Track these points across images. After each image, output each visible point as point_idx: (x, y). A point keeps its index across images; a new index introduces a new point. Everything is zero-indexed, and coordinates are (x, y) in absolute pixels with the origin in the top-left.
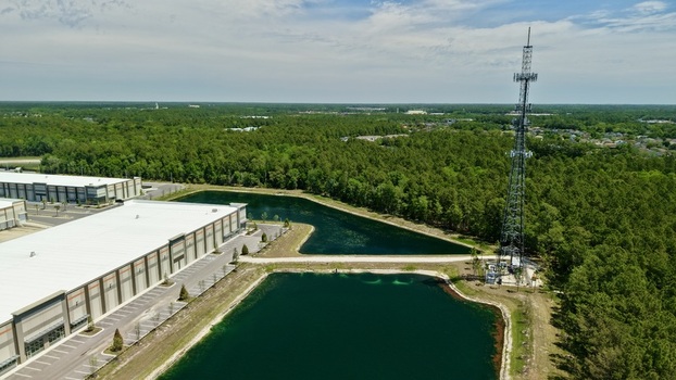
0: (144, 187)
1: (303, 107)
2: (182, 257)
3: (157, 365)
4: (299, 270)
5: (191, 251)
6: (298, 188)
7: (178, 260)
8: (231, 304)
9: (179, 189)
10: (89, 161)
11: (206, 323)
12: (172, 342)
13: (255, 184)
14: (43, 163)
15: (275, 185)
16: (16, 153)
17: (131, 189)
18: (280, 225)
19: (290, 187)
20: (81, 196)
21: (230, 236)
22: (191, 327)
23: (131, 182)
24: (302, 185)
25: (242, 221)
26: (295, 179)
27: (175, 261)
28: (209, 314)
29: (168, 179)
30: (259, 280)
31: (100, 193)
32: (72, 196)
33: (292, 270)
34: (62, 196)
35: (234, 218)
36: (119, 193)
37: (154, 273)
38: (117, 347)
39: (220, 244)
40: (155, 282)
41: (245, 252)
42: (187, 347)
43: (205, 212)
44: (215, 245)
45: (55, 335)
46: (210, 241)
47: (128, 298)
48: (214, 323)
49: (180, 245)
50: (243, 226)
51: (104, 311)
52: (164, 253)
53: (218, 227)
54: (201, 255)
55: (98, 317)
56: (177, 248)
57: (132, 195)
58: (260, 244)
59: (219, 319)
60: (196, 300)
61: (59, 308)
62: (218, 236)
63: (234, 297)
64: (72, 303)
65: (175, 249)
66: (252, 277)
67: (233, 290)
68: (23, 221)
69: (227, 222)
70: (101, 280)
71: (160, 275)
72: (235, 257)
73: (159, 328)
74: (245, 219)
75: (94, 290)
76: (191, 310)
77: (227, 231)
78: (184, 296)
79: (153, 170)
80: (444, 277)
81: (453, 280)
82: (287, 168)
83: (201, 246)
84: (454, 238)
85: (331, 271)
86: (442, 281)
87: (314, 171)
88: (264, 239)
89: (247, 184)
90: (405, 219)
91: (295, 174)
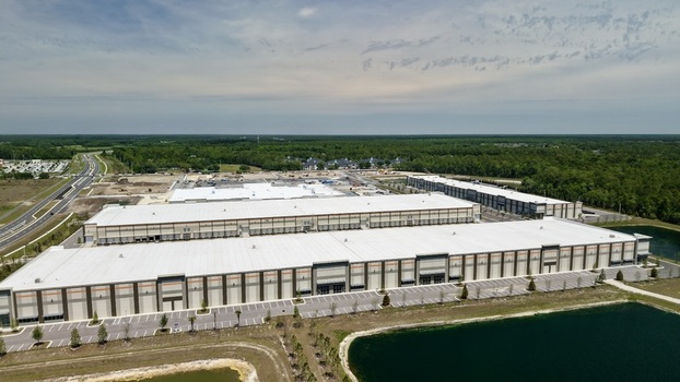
0: (584, 212)
2: (554, 263)
5: (565, 262)
7: (550, 264)
8: (567, 307)
9: (618, 219)
10: (555, 186)
11: (535, 309)
12: (500, 309)
14: (523, 184)
16: (513, 176)
17: (570, 212)
20: (526, 210)
21: (617, 263)
22: (521, 307)
23: (571, 205)
25: (640, 253)
27: (546, 264)
28: (542, 305)
30: (613, 302)
31: (540, 209)
32: (520, 209)
34: (514, 207)
35: (630, 247)
36: (558, 212)
37: (522, 266)
38: (464, 296)
39: (604, 265)
40: (522, 274)
41: (619, 277)
42: (507, 316)
43: (602, 236)
44: (596, 265)
45: (439, 278)
46: (591, 260)
47: (495, 276)
48: (541, 312)
49: (553, 253)
50: (641, 259)
51: (475, 278)
52: (536, 255)
53: (604, 250)
54: (578, 269)
55: (469, 280)
56: (549, 254)
57: (570, 216)
58: (645, 277)
59: (547, 311)
60: (540, 293)
61: (442, 262)
62: (604, 260)
63: (574, 304)
64: (453, 263)
65: (547, 254)
66: (607, 297)
67: (578, 299)
68: (478, 220)
69: (617, 248)
70: (475, 255)
71: (528, 272)
72: (602, 276)
73: (498, 298)
74: (647, 252)
75: (470, 261)
76: (529, 297)
77: (616, 258)
78: (532, 287)
79: (606, 199)
83: (578, 261)
88: (653, 275)
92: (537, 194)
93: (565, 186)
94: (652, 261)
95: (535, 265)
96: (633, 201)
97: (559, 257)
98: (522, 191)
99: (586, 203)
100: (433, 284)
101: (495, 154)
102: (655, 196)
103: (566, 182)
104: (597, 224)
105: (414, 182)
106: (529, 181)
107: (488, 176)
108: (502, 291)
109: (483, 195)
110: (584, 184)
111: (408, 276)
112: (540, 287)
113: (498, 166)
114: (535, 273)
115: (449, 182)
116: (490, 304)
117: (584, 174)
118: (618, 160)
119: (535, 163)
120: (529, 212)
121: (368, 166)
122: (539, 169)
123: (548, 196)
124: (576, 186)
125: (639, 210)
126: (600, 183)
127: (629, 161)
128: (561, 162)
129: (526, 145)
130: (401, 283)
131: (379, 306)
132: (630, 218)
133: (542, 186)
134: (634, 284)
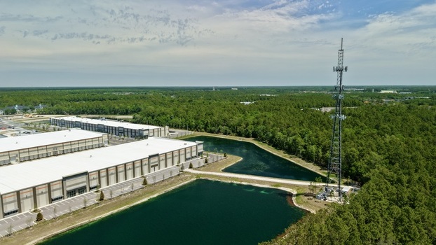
0: (170, 132)
2: (157, 165)
3: (114, 209)
4: (213, 179)
5: (163, 163)
6: (252, 137)
7: (154, 166)
9: (187, 134)
10: (153, 118)
11: (148, 196)
12: (126, 201)
13: (229, 134)
14: (134, 118)
15: (239, 134)
16: (127, 113)
17: (163, 132)
18: (221, 156)
19: (248, 136)
20: (137, 134)
21: (189, 159)
22: (140, 196)
23: (163, 129)
24: (255, 136)
25: (199, 151)
26: (251, 131)
27: (152, 167)
28: (152, 193)
29: (186, 128)
30: (189, 181)
31: (145, 133)
32: (133, 134)
33: (210, 179)
34: (130, 133)
35: (194, 149)
36: (156, 134)
37: (138, 171)
38: (102, 199)
39: (183, 162)
40: (138, 176)
41: (191, 167)
42: (132, 205)
43: (180, 145)
44: (179, 162)
45: (82, 190)
46: (176, 159)
47: (122, 181)
48: (152, 197)
49: (156, 159)
50: (200, 154)
51: (108, 185)
52: (145, 162)
53: (182, 152)
54: (170, 166)
55: (104, 186)
56: (153, 160)
57: (163, 135)
58: (202, 164)
59: (155, 196)
60: (150, 185)
61: (84, 178)
62: (182, 158)
63: (170, 187)
64: (91, 177)
65: (152, 160)
66: (186, 179)
67: (171, 184)
68: (107, 145)
69: (188, 150)
70: (107, 169)
71: (142, 173)
72: (182, 168)
73: (124, 195)
74: (202, 150)
75: (103, 174)
76: (145, 190)
77: (188, 156)
78: (145, 183)
79: (180, 123)
80: (295, 192)
81: (297, 195)
82: (247, 125)
83: (169, 161)
84: (324, 173)
85: (230, 182)
86: (291, 195)
87: (261, 127)
88: (206, 162)
89: (225, 133)
90: (303, 159)
91: (251, 129)
92: (142, 123)
93: (158, 118)
94: (205, 154)
95: (145, 168)
96: (193, 123)
97: (159, 161)
98: (133, 123)
99: (171, 126)
100: (78, 195)
101: (114, 100)
102: (203, 119)
103: (159, 115)
104: (177, 138)
105: (55, 122)
106: (137, 116)
107: (111, 114)
108: (127, 189)
109: (108, 127)
110: (168, 116)
111: (56, 194)
112: (150, 182)
113: (117, 107)
114: (146, 174)
115: (84, 120)
116: (121, 199)
117: (168, 110)
118: (184, 101)
119: (140, 105)
120: (139, 136)
121: (14, 112)
122: (143, 108)
123: (149, 124)
124: (164, 117)
125: (196, 128)
126: (176, 115)
127: (189, 101)
128: (155, 103)
129: (133, 93)
130: (52, 200)
131: (34, 223)
132: (193, 132)
133: (145, 118)
134: (198, 169)
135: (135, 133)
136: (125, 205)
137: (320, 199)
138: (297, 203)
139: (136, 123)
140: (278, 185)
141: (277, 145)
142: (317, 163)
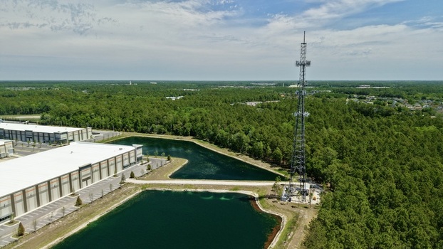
0: (93, 134)
1: (222, 83)
2: (89, 178)
4: (162, 189)
5: (96, 175)
6: (191, 135)
7: (86, 179)
8: (109, 209)
9: (115, 135)
10: (68, 117)
11: (86, 221)
12: (57, 232)
13: (164, 133)
14: (42, 118)
15: (176, 133)
16: (31, 112)
17: (85, 135)
18: (164, 159)
19: (186, 135)
20: (52, 139)
21: (128, 166)
22: (75, 222)
23: (84, 131)
24: (193, 134)
25: (138, 156)
26: (189, 129)
27: (84, 180)
28: (91, 215)
30: (134, 194)
31: (63, 137)
32: (47, 139)
33: (158, 189)
34: (41, 139)
35: (132, 154)
36: (76, 137)
37: (66, 188)
38: (21, 234)
39: (120, 171)
40: (67, 194)
41: (132, 176)
42: (66, 236)
43: (116, 150)
44: (116, 172)
46: (112, 169)
47: (45, 203)
48: (91, 221)
49: (88, 171)
50: (139, 159)
51: (26, 210)
52: (75, 176)
53: (119, 159)
54: (105, 177)
55: (20, 214)
57: (85, 139)
58: (146, 172)
59: (96, 218)
60: (86, 206)
62: (119, 165)
63: (112, 205)
64: (1, 205)
65: (84, 173)
66: (130, 192)
67: (113, 200)
68: (12, 154)
69: (126, 156)
70: (23, 191)
71: (71, 189)
72: (123, 178)
73: (53, 223)
74: (141, 155)
75: (18, 197)
76: (79, 212)
77: (126, 163)
78: (79, 203)
79: (104, 123)
80: (256, 195)
81: (260, 198)
82: (184, 123)
83: (104, 172)
84: (275, 170)
85: (183, 190)
86: (253, 199)
87: (199, 124)
88: (149, 169)
89: (159, 132)
90: (250, 157)
91: (189, 126)
92: (55, 124)
93: (75, 117)
94: (145, 159)
95: (76, 183)
96: (120, 123)
97: (92, 172)
98: (43, 124)
99: (93, 127)
102: (131, 118)
103: (75, 114)
104: (103, 141)
106: (47, 115)
107: (9, 114)
108: (55, 214)
109: (11, 132)
110: (88, 114)
112: (85, 200)
113: (17, 106)
114: (77, 190)
117: (85, 108)
118: (101, 97)
119: (48, 102)
120: (55, 141)
122: (52, 106)
123: (64, 125)
124: (83, 116)
125: (124, 128)
126: (97, 113)
127: (108, 97)
128: (66, 100)
129: (34, 88)
132: (121, 133)
133: (58, 118)
134: (141, 178)
135: (49, 137)
136: (57, 237)
137: (284, 200)
138: (264, 208)
139: (45, 124)
140: (237, 188)
141: (220, 143)
142: (265, 160)
